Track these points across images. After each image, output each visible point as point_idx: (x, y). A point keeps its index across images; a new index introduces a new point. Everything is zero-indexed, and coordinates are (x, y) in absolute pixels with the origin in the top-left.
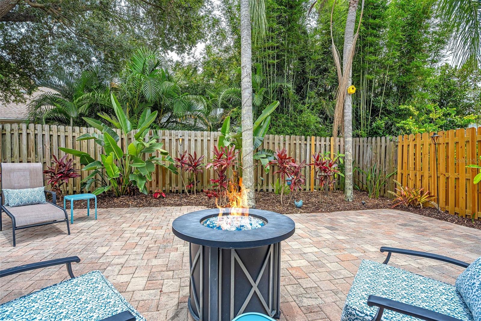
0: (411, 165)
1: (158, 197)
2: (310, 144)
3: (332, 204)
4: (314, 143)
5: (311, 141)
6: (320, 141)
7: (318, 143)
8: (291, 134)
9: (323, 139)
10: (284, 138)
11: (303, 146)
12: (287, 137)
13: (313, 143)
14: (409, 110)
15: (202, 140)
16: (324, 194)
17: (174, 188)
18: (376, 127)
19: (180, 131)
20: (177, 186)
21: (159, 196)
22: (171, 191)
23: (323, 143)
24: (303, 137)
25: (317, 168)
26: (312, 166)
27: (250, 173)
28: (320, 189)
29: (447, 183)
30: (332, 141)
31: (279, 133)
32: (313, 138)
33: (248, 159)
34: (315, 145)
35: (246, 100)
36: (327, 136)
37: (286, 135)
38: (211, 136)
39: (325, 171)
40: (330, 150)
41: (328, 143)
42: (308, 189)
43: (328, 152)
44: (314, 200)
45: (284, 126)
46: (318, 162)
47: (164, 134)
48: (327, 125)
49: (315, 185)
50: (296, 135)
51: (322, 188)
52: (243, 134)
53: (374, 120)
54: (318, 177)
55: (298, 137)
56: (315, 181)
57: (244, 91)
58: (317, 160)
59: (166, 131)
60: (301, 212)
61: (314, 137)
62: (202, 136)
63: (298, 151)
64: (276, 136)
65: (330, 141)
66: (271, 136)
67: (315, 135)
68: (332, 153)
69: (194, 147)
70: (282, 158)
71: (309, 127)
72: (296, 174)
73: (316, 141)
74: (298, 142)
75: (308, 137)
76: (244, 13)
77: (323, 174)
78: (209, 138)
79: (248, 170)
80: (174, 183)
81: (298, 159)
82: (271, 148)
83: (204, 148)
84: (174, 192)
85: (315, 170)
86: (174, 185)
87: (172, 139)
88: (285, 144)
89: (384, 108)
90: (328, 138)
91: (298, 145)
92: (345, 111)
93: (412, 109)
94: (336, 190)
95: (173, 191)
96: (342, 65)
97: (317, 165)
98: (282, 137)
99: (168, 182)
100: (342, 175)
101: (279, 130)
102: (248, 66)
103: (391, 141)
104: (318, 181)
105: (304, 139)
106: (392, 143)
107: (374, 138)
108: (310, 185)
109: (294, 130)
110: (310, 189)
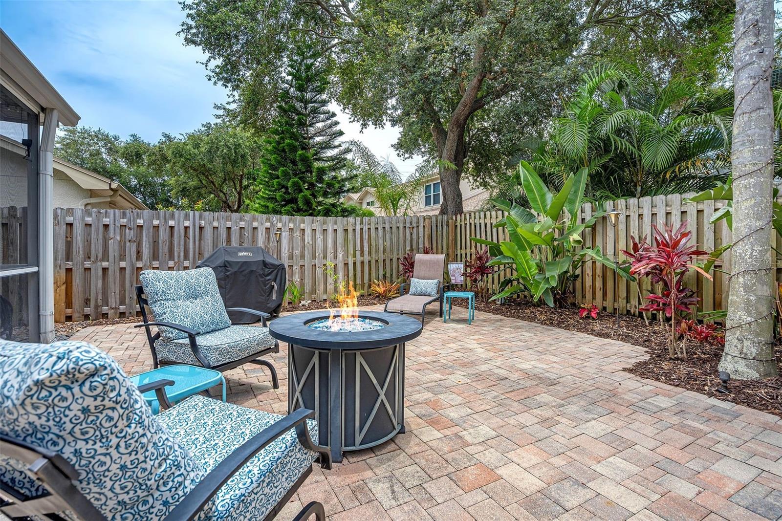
1: (583, 316)
15: (700, 212)
17: (635, 307)
22: (628, 312)
59: (619, 201)
80: (634, 297)
83: (706, 229)
84: (634, 315)
86: (634, 302)
95: (632, 311)
99: (623, 293)
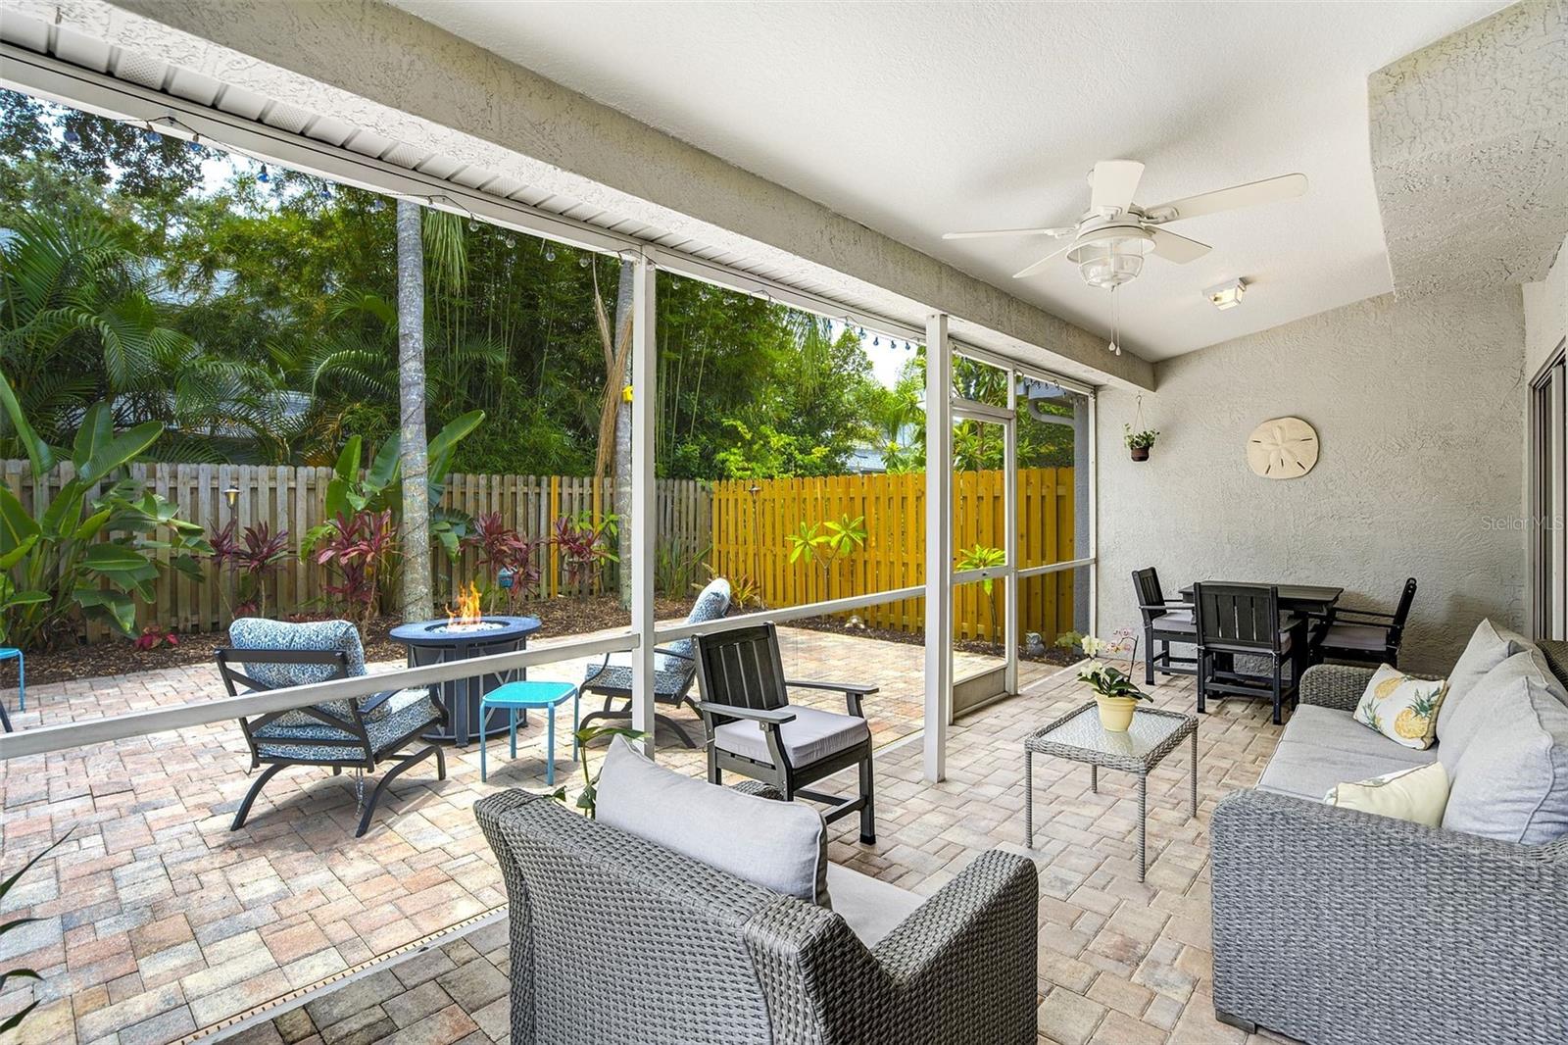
0: (732, 536)
1: (154, 645)
2: (549, 494)
3: (595, 618)
4: (558, 490)
5: (549, 485)
6: (571, 486)
7: (566, 491)
8: (505, 470)
9: (576, 481)
10: (489, 481)
11: (532, 498)
12: (496, 479)
13: (555, 490)
14: (736, 427)
15: (273, 490)
16: (578, 601)
17: (187, 620)
18: (683, 456)
19: (203, 465)
20: (195, 612)
21: (156, 642)
23: (576, 490)
24: (532, 478)
25: (564, 549)
26: (553, 547)
27: (424, 567)
28: (570, 593)
29: (774, 562)
30: (595, 486)
31: (476, 469)
32: (555, 479)
33: (419, 538)
34: (560, 495)
35: (412, 409)
36: (585, 474)
37: (492, 474)
38: (299, 479)
39: (579, 554)
40: (592, 508)
41: (587, 491)
42: (544, 594)
43: (586, 512)
44: (558, 614)
45: (488, 451)
46: (566, 538)
47: (152, 474)
48: (585, 450)
49: (560, 583)
50: (516, 474)
51: (576, 589)
52: (406, 484)
53: (682, 441)
54: (565, 566)
55: (520, 479)
56: (560, 575)
57: (407, 389)
58: (565, 532)
59: (158, 466)
60: (535, 638)
61: (558, 478)
62: (273, 478)
63: (520, 511)
64: (470, 477)
65: (592, 486)
66: (457, 476)
67: (560, 473)
68: (597, 514)
69: (248, 506)
70: (495, 531)
71: (545, 455)
72: (524, 563)
73: (561, 486)
74: (521, 489)
75: (545, 478)
76: (407, 214)
77: (576, 559)
78: (292, 484)
79: (419, 560)
80: (185, 607)
81: (520, 529)
82: (457, 505)
83: (279, 509)
84: (185, 632)
85: (560, 552)
86: (185, 612)
87: (180, 487)
88: (489, 495)
89: (700, 416)
90: (587, 480)
91: (520, 497)
92: (619, 434)
93: (742, 428)
94: (606, 591)
95: (181, 627)
96: (613, 336)
97: (565, 542)
98: (483, 479)
99: (165, 604)
100: (615, 559)
101: (475, 459)
102: (416, 335)
103: (703, 488)
104: (566, 575)
105: (534, 483)
106: (704, 493)
107: (677, 482)
108: (549, 585)
109: (511, 461)
110: (549, 595)
